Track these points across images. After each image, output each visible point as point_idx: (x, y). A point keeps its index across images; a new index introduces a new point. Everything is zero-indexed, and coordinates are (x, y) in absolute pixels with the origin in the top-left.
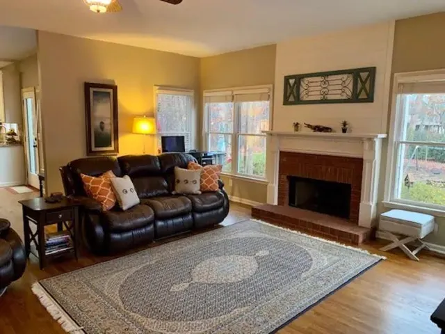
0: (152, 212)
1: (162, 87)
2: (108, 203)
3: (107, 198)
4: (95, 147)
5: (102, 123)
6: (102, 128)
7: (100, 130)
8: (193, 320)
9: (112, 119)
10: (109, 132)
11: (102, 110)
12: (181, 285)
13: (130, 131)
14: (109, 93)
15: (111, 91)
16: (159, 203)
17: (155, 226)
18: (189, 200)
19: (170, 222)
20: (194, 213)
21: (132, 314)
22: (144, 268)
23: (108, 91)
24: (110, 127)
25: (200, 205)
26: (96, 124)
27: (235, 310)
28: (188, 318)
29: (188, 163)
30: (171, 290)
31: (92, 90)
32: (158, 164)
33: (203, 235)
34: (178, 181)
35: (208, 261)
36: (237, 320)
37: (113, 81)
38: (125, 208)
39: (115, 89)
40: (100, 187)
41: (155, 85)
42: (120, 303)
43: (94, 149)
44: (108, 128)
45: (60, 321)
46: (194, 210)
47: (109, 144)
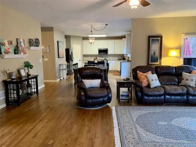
0: (164, 91)
1: (187, 34)
2: (145, 84)
3: (145, 81)
4: (151, 62)
5: (154, 52)
6: (154, 54)
7: (153, 55)
8: (158, 136)
9: (159, 50)
10: (157, 56)
11: (155, 47)
12: (164, 122)
13: (167, 55)
14: (159, 39)
15: (159, 38)
16: (168, 88)
17: (165, 97)
18: (186, 89)
19: (173, 97)
20: (188, 96)
21: (136, 125)
22: (153, 112)
23: (158, 38)
24: (158, 54)
25: (193, 92)
26: (152, 53)
27: (182, 140)
28: (157, 134)
29: (192, 71)
30: (158, 123)
31: (151, 39)
32: (174, 70)
33: (192, 107)
34: (183, 79)
35: (185, 118)
36: (180, 144)
37: (161, 34)
38: (152, 87)
39: (161, 37)
40: (143, 77)
41: (183, 33)
42: (135, 120)
43: (150, 63)
44: (157, 54)
45: (113, 119)
46: (188, 94)
47: (157, 61)
